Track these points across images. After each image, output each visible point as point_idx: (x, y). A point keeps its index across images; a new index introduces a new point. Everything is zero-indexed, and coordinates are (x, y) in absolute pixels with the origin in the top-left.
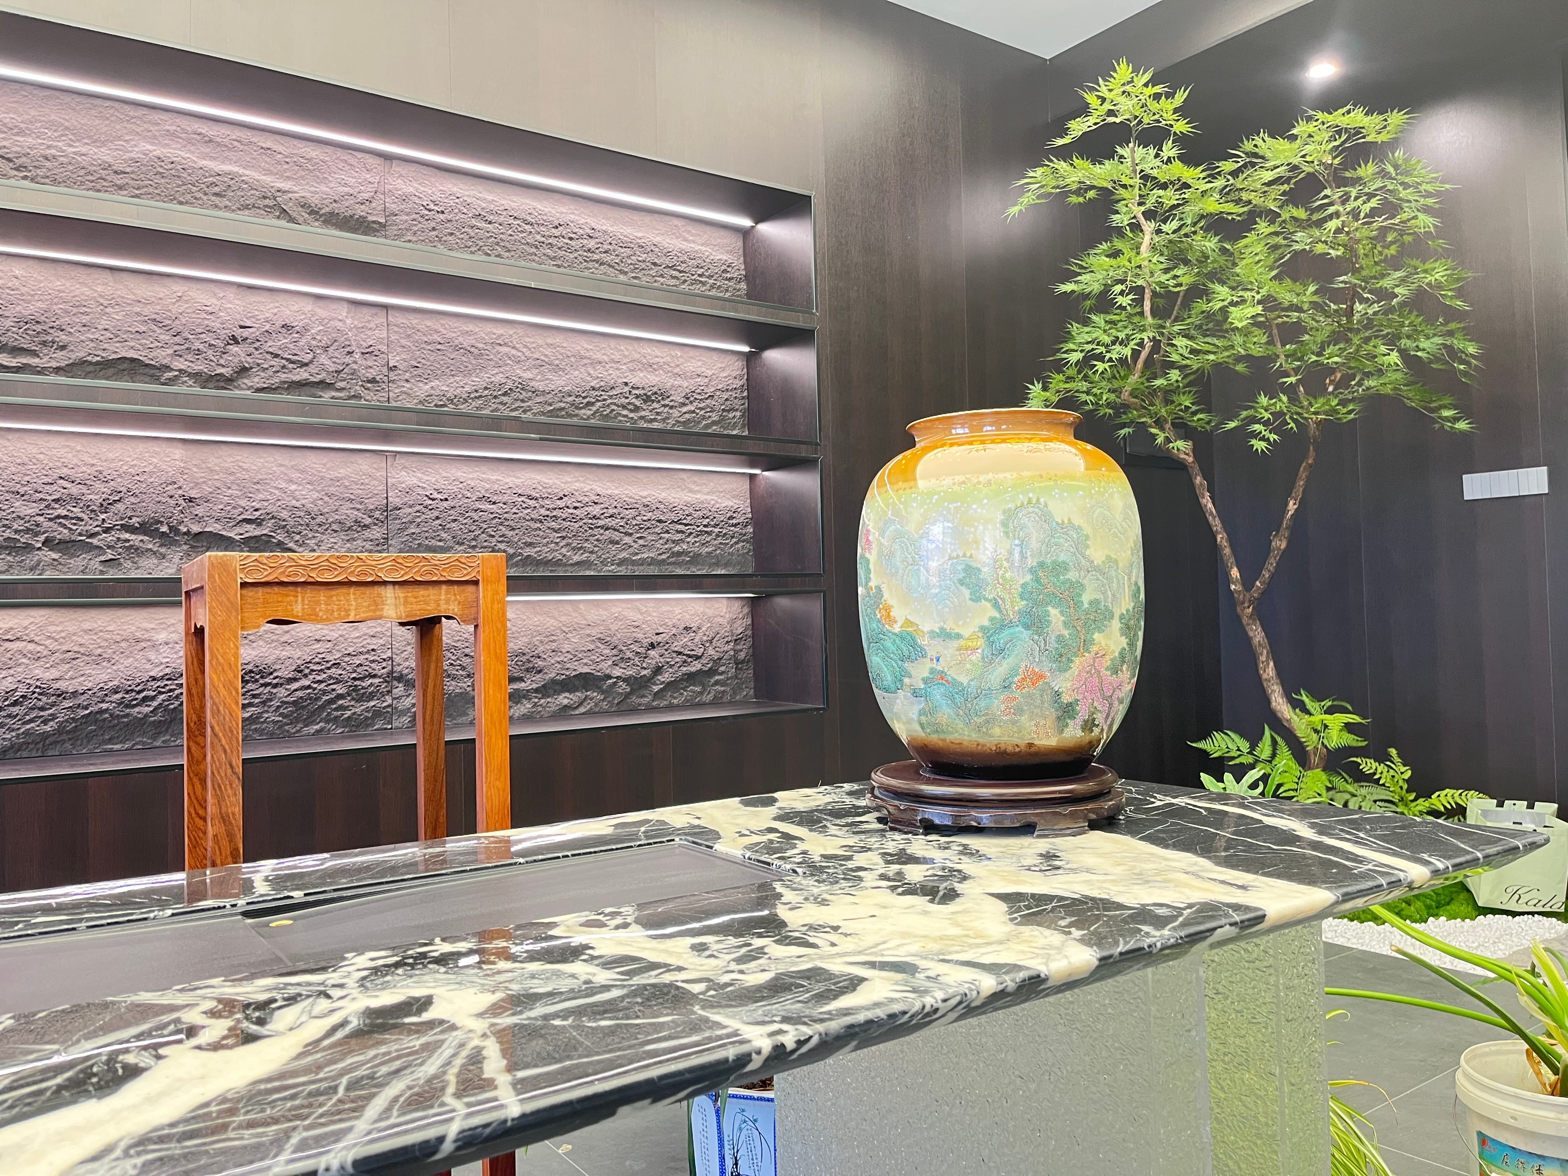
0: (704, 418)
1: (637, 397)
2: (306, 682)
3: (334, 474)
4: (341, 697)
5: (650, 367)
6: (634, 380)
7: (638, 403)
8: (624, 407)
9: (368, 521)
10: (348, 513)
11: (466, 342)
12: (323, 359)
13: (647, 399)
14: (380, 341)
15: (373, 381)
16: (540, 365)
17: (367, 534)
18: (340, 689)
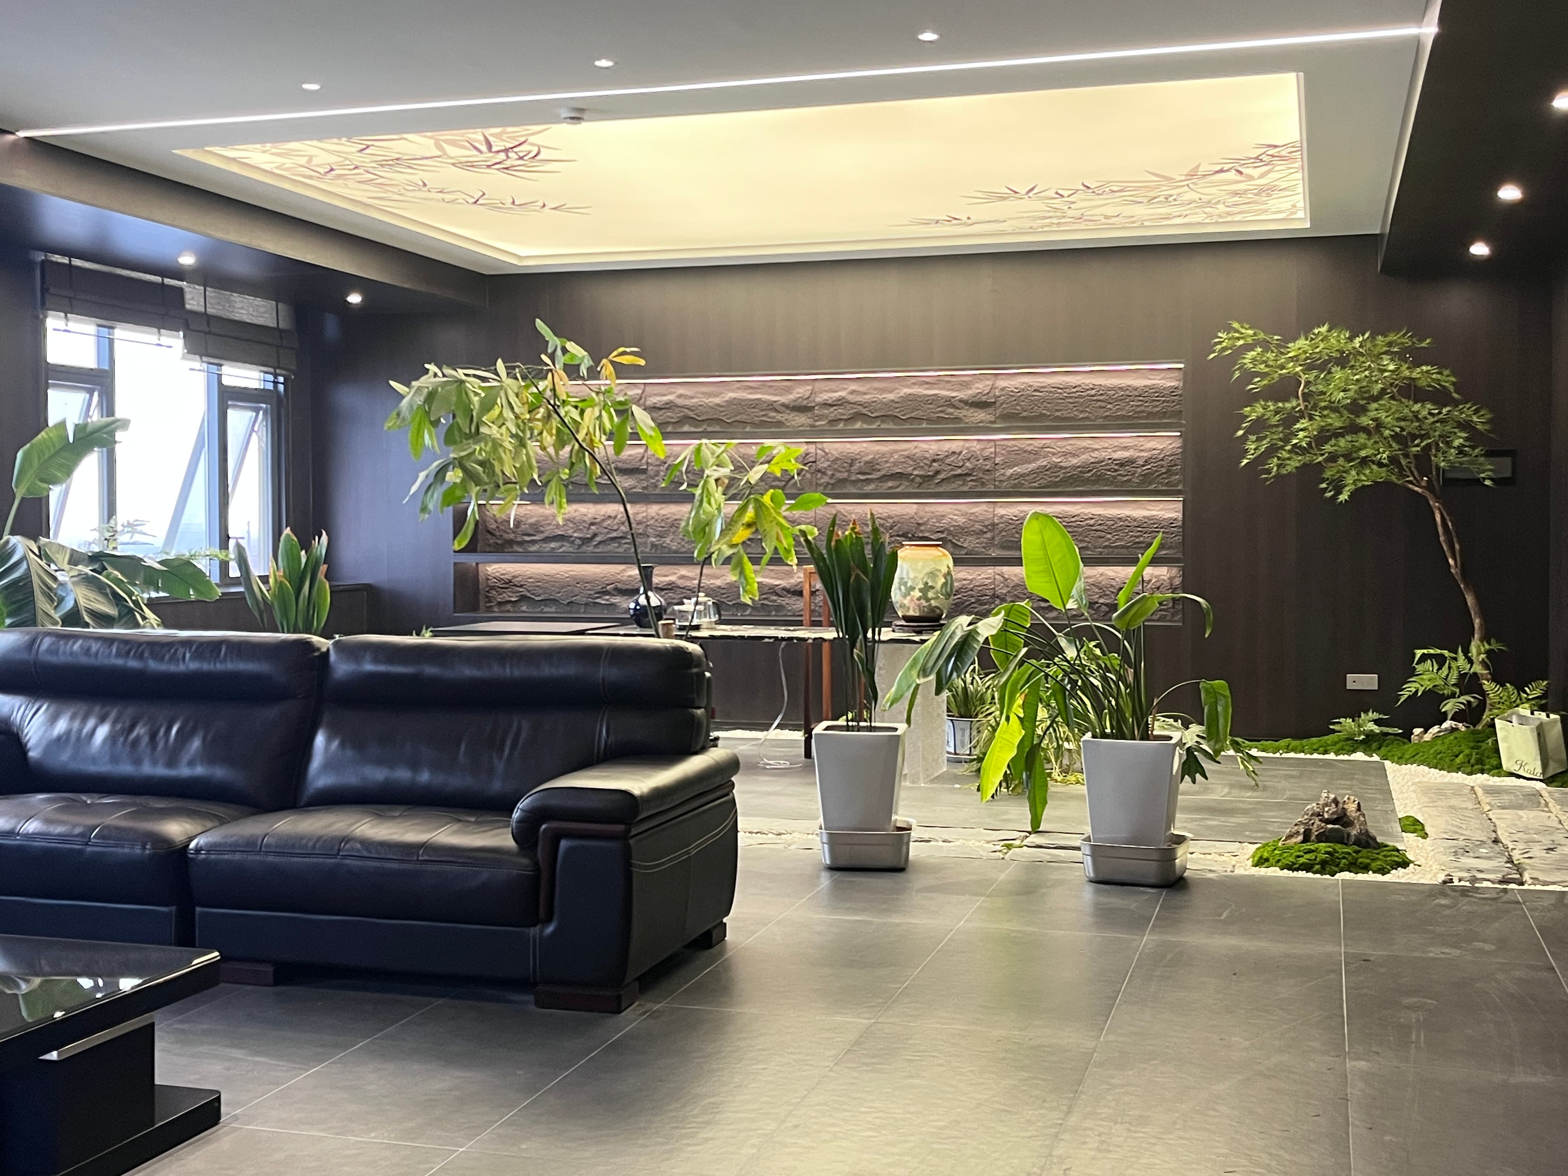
0: (1157, 471)
1: (1116, 464)
2: (959, 596)
3: (971, 511)
4: (973, 603)
5: (1126, 448)
6: (1115, 456)
7: (1116, 467)
8: (1109, 470)
9: (985, 530)
10: (978, 527)
11: (1029, 448)
12: (968, 464)
13: (1122, 465)
14: (991, 453)
15: (988, 470)
16: (1065, 454)
17: (985, 536)
18: (973, 600)
